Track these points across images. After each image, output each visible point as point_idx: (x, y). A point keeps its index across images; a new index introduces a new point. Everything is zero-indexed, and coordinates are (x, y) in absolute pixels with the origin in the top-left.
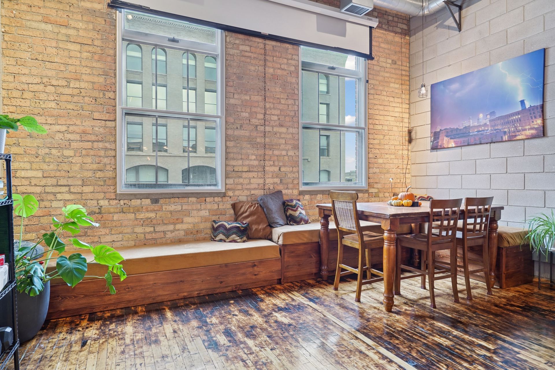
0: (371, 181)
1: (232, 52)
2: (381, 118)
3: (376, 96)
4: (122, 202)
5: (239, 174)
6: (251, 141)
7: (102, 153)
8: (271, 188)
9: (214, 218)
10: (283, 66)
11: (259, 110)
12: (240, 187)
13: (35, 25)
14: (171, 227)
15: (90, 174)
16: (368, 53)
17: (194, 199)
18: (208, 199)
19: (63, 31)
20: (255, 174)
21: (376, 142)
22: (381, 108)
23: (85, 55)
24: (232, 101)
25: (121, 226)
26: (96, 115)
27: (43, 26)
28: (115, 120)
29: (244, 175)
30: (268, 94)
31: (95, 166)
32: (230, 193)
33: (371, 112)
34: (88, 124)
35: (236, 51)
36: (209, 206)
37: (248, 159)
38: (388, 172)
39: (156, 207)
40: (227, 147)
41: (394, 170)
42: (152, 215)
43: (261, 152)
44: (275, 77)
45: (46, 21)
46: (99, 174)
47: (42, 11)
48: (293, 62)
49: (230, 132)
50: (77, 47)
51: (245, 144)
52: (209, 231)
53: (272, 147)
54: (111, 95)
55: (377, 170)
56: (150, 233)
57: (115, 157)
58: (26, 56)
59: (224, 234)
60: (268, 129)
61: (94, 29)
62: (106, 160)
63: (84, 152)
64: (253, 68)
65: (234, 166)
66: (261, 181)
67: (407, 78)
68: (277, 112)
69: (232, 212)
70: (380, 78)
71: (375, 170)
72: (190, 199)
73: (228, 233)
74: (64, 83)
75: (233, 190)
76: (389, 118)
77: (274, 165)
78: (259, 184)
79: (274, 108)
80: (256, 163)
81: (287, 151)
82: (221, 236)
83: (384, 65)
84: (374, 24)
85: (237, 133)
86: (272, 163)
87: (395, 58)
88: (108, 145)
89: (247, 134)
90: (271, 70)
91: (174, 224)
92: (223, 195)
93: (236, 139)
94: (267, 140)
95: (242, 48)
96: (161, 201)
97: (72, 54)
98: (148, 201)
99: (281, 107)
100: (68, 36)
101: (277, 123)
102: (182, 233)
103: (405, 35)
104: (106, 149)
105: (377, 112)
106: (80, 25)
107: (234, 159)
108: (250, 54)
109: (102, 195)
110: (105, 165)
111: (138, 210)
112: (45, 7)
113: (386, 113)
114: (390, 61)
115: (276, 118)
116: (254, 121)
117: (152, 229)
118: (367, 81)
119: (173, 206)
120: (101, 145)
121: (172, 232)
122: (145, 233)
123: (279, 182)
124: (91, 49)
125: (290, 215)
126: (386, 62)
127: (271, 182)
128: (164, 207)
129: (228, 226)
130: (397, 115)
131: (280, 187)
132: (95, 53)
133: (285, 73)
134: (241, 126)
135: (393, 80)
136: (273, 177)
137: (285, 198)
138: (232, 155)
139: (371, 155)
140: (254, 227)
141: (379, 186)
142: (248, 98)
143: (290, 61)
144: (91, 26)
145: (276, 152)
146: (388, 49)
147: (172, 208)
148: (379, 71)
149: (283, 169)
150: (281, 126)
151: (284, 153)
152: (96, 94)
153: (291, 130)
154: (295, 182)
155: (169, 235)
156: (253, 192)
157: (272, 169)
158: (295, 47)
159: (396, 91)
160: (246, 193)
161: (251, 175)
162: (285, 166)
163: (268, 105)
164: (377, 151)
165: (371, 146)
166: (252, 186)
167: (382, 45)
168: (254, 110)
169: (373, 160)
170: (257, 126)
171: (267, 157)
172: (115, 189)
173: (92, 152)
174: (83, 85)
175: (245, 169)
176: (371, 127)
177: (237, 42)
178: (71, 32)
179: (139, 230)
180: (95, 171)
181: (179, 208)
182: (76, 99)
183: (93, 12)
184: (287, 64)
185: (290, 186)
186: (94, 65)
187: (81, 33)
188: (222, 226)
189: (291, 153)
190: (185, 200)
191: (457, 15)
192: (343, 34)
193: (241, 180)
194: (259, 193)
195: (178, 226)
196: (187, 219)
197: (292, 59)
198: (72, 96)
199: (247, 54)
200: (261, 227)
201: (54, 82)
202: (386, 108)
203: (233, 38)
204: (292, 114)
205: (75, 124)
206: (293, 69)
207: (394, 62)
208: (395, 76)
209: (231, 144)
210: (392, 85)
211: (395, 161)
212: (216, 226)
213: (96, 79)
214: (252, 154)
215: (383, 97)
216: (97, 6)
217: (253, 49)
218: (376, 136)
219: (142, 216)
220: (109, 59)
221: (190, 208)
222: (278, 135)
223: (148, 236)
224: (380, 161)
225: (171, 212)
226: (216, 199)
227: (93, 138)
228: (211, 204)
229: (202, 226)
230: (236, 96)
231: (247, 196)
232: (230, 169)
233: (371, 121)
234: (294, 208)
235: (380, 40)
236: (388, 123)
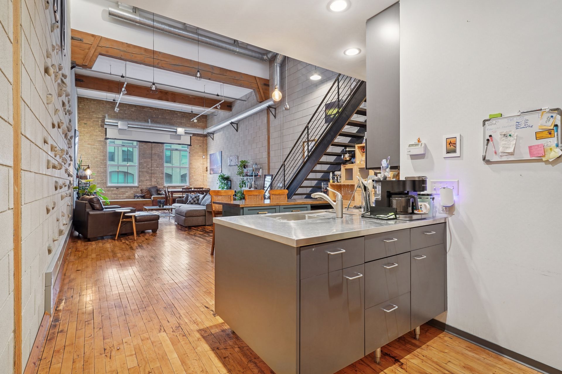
0: (191, 183)
1: (141, 147)
2: (195, 164)
3: (193, 157)
4: (108, 189)
5: (143, 181)
6: (147, 172)
7: (103, 176)
8: (154, 185)
9: (135, 193)
10: (158, 150)
11: (150, 163)
12: (143, 185)
13: (85, 145)
14: (122, 195)
15: (99, 181)
16: (190, 144)
17: (129, 188)
18: (133, 188)
19: (93, 146)
20: (148, 182)
21: (192, 171)
22: (195, 161)
23: (98, 152)
24: (141, 161)
25: (108, 195)
26: (101, 167)
27: (88, 146)
28: (106, 168)
29: (145, 182)
30: (153, 159)
31: (101, 179)
32: (140, 187)
33: (191, 162)
34: (99, 169)
35: (142, 147)
36: (133, 190)
37: (146, 177)
38: (198, 181)
39: (118, 190)
40: (139, 174)
41: (200, 180)
42: (117, 192)
43: (150, 175)
44: (155, 154)
45: (89, 144)
46: (102, 181)
47: (88, 142)
48: (161, 149)
49: (140, 170)
50: (96, 150)
51: (145, 173)
52: (133, 197)
53: (154, 174)
54: (105, 161)
55: (193, 180)
56: (116, 197)
57: (106, 177)
58: (84, 153)
59: (137, 197)
60: (152, 168)
61: (101, 145)
62: (104, 178)
63: (98, 176)
64: (148, 152)
65: (141, 179)
66: (150, 183)
67: (206, 151)
68: (156, 164)
69: (141, 192)
70: (195, 151)
71: (192, 180)
72: (128, 188)
73: (138, 197)
74: (93, 159)
75: (141, 186)
76: (198, 164)
77: (155, 179)
78: (149, 184)
79: (155, 163)
80: (149, 178)
81: (159, 175)
82: (136, 198)
83: (196, 147)
84: (192, 136)
85: (142, 170)
86: (154, 178)
87: (201, 145)
88: (104, 174)
89: (146, 170)
90: (154, 152)
91: (123, 195)
92: (138, 187)
93: (142, 172)
94: (152, 172)
95: (144, 146)
96: (119, 188)
97: (95, 152)
98: (115, 188)
99: (157, 162)
100: (94, 148)
101: (156, 167)
102: (125, 197)
103: (205, 137)
104: (104, 175)
105: (193, 162)
106: (97, 144)
107: (141, 177)
108: (147, 148)
109: (103, 187)
110: (104, 179)
111: (112, 191)
112: (88, 141)
113: (197, 162)
114: (199, 146)
115: (155, 165)
116: (148, 166)
117: (116, 196)
118: (189, 153)
119: (123, 190)
120: (102, 174)
121: (122, 197)
122: (114, 197)
123: (156, 183)
124: (100, 150)
125: (159, 193)
126: (197, 146)
127: (154, 184)
128: (120, 190)
129: (138, 195)
130: (202, 162)
131: (157, 185)
132: (101, 151)
133: (158, 152)
134: (144, 168)
135: (200, 152)
136: (154, 182)
137: (158, 188)
138: (141, 176)
139: (191, 176)
140: (146, 196)
141: (194, 185)
142: (146, 160)
143: (160, 149)
144: (100, 145)
145: (155, 175)
146: (198, 142)
147: (122, 190)
148: (194, 149)
149: (158, 180)
150: (157, 167)
151: (158, 175)
152: (101, 161)
153: (161, 169)
154: (162, 184)
155: (121, 197)
156: (147, 186)
157: (154, 180)
158: (162, 144)
159: (201, 155)
160: (145, 187)
161: (147, 182)
162: (158, 179)
163: (153, 162)
164: (193, 174)
165: (191, 173)
166: (147, 185)
167: (196, 141)
168: (148, 163)
169: (191, 177)
170: (149, 168)
171: (152, 177)
172: (106, 185)
173: (100, 176)
174: (98, 159)
175: (145, 180)
176: (191, 167)
177: (143, 145)
178: (95, 146)
179: (113, 196)
180: (101, 181)
181: (124, 190)
182: (96, 163)
183: (100, 141)
184: (160, 150)
185: (160, 185)
186: (101, 154)
187: (97, 146)
188: (137, 195)
189: (161, 175)
190: (126, 188)
191: (212, 137)
192: (180, 139)
193: (144, 183)
194: (150, 187)
195: (124, 195)
196: (126, 193)
197: (161, 148)
198: (95, 162)
199: (146, 148)
200: (148, 196)
201: (91, 159)
202: (197, 161)
203: (141, 144)
204: (161, 164)
205: (96, 169)
206: (162, 151)
207: (200, 146)
208: (201, 150)
209: (140, 173)
210: (199, 153)
211: (201, 177)
212: (135, 195)
213: (101, 158)
214: (148, 176)
215: (196, 157)
216: (102, 139)
217: (148, 146)
218: (193, 170)
219: (114, 192)
220: (105, 152)
221: (127, 190)
222: (156, 170)
223: (115, 198)
224: (195, 177)
225: (122, 191)
226: (136, 188)
227: (101, 172)
228: (134, 190)
229: (131, 195)
230: (142, 160)
231: (146, 188)
232: (140, 180)
233: (190, 165)
234: (160, 191)
235: (195, 139)
236: (198, 165)
